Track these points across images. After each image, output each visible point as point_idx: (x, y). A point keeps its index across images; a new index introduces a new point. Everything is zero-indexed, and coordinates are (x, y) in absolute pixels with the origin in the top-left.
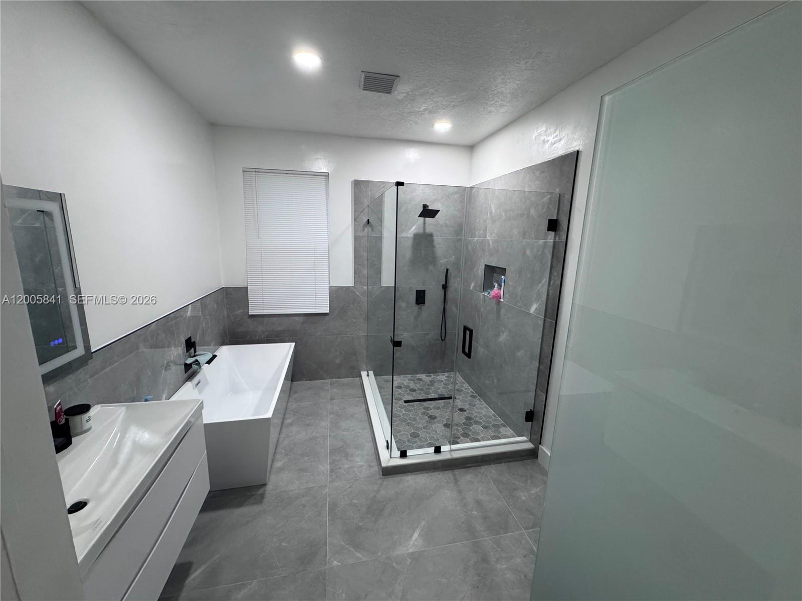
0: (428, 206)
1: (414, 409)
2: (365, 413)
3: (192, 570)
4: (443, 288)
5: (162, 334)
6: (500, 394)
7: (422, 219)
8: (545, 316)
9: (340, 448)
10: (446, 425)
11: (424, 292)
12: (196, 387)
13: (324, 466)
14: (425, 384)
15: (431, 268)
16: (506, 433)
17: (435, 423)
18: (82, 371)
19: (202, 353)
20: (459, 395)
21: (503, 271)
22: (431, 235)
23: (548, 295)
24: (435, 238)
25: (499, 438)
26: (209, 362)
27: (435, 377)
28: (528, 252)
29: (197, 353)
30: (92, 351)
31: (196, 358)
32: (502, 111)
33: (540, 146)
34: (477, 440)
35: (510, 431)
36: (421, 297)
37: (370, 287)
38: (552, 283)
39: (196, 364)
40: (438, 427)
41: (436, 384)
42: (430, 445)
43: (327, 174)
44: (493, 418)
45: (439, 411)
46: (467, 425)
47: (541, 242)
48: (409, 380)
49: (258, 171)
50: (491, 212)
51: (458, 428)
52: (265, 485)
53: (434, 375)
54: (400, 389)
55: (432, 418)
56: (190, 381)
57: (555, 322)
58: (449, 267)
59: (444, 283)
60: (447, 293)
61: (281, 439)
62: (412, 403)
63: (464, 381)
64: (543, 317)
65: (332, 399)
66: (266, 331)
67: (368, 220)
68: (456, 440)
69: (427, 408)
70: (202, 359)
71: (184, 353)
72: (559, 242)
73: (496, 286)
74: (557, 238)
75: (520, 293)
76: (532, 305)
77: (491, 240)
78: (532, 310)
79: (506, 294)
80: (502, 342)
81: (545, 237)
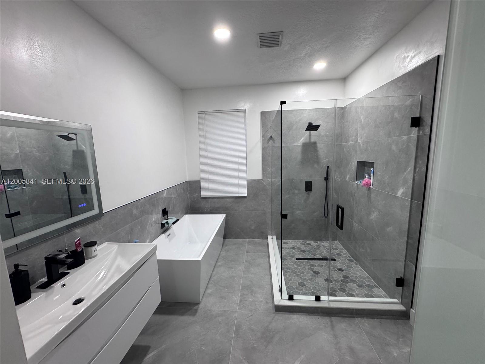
0: (312, 123)
1: (303, 265)
2: (267, 264)
3: (150, 351)
4: (325, 180)
5: (148, 205)
6: (373, 260)
7: (308, 132)
8: (412, 198)
9: (248, 286)
10: (326, 280)
11: (311, 183)
12: (167, 237)
13: (236, 298)
14: (313, 248)
15: (316, 166)
16: (379, 294)
17: (318, 277)
18: (97, 223)
19: (171, 217)
20: (339, 258)
21: (372, 164)
22: (315, 143)
23: (414, 180)
24: (318, 145)
25: (372, 297)
26: (174, 223)
27: (320, 243)
28: (394, 147)
29: (169, 218)
30: (104, 212)
31: (168, 220)
32: (366, 43)
33: (401, 62)
34: (352, 296)
35: (382, 292)
36: (308, 186)
37: (273, 180)
38: (417, 170)
39: (167, 224)
40: (320, 281)
41: (321, 248)
42: (312, 294)
43: (245, 110)
44: (367, 279)
45: (322, 268)
46: (344, 282)
47: (405, 137)
48: (301, 244)
49: (206, 113)
50: (361, 122)
51: (337, 284)
52: (199, 303)
53: (319, 242)
54: (294, 249)
55: (316, 273)
56: (164, 234)
57: (422, 203)
58: (329, 165)
59: (326, 177)
60: (328, 184)
61: (213, 275)
62: (302, 261)
63: (343, 248)
64: (410, 200)
65: (247, 252)
66: (210, 207)
67: (271, 136)
68: (334, 293)
69: (312, 265)
70: (170, 221)
71: (162, 217)
72: (422, 135)
73: (367, 177)
74: (421, 132)
75: (387, 180)
76: (399, 190)
77: (362, 143)
78: (399, 194)
79: (375, 182)
80: (373, 219)
81: (409, 133)
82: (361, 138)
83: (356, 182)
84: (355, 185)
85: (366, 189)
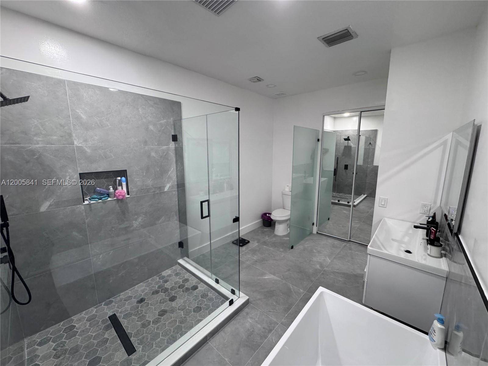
23: (177, 176)
38: (178, 169)
47: (165, 147)
57: (184, 188)
64: (176, 189)
72: (178, 147)
73: (111, 189)
74: (177, 145)
75: (151, 183)
76: (166, 186)
77: (88, 147)
78: (166, 189)
79: (133, 189)
80: (137, 227)
81: (168, 144)
82: (86, 141)
83: (84, 202)
84: (83, 207)
85: (114, 202)
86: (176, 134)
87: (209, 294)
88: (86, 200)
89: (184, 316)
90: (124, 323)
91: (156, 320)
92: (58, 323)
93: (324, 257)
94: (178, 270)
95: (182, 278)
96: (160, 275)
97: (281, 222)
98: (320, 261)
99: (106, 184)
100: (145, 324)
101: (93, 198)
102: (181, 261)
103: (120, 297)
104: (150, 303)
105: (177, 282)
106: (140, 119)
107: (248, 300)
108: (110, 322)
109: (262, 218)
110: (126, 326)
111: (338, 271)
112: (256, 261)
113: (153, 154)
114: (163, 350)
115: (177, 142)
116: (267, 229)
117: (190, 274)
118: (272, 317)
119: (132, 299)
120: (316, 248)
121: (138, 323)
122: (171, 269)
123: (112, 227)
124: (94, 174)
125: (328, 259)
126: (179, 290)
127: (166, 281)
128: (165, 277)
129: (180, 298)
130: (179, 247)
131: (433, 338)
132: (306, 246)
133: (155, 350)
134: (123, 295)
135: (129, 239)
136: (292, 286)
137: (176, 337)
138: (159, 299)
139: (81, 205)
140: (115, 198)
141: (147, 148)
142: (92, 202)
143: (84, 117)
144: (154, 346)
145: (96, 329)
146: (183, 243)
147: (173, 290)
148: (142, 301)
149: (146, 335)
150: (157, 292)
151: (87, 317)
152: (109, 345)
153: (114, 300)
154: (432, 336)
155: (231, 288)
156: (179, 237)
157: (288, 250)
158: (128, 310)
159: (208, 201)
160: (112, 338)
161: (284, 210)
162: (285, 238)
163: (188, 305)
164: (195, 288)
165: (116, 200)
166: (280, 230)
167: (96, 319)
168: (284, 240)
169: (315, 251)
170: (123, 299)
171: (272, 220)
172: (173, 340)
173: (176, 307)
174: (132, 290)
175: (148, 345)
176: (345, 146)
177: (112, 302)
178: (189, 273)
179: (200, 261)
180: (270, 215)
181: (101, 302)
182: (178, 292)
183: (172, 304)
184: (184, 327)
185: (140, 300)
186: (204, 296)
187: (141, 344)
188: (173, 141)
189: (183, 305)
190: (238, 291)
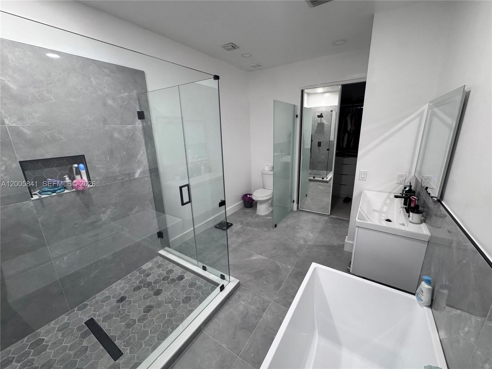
13: (267, 317)
23: (148, 160)
38: (149, 152)
47: (130, 126)
64: (149, 175)
72: (146, 126)
73: (67, 178)
74: (144, 124)
75: (117, 169)
76: (136, 172)
77: (27, 128)
78: (137, 175)
79: (95, 178)
80: (106, 221)
81: (133, 123)
82: (21, 119)
83: (32, 197)
84: (31, 204)
85: (73, 195)
86: (142, 111)
87: (197, 283)
88: (35, 194)
89: (173, 309)
90: (105, 326)
91: (142, 318)
92: (21, 339)
93: (306, 233)
94: (160, 261)
95: (165, 270)
96: (140, 269)
97: (262, 202)
98: (303, 236)
99: (59, 173)
100: (129, 323)
101: (44, 192)
102: (162, 252)
103: (96, 299)
104: (133, 301)
105: (161, 274)
106: (95, 91)
107: (239, 283)
108: (87, 328)
109: (243, 200)
110: (106, 330)
111: (320, 244)
112: (242, 243)
113: (116, 135)
114: (154, 348)
115: (144, 120)
116: (249, 210)
117: (174, 265)
118: (263, 296)
119: (110, 299)
120: (298, 224)
121: (122, 324)
122: (152, 262)
123: (75, 224)
124: (40, 161)
125: (311, 234)
126: (164, 282)
127: (148, 275)
128: (146, 271)
129: (166, 291)
130: (158, 238)
131: (421, 298)
132: (289, 223)
133: (145, 349)
134: (99, 297)
135: (98, 235)
136: (280, 263)
137: (167, 332)
138: (142, 294)
139: (28, 201)
140: (74, 190)
141: (107, 127)
142: (43, 196)
143: (13, 86)
144: (143, 345)
145: (71, 338)
146: (162, 233)
147: (157, 284)
148: (123, 300)
149: (133, 335)
150: (138, 288)
151: (57, 326)
152: (90, 353)
153: (89, 303)
154: (419, 296)
155: (221, 274)
156: (157, 226)
157: (272, 228)
158: (108, 312)
159: (188, 185)
160: (91, 346)
161: (264, 189)
162: (267, 217)
163: (175, 296)
164: (181, 278)
165: (75, 192)
166: (262, 210)
167: (70, 327)
168: (267, 219)
169: (297, 227)
170: (100, 301)
171: (254, 200)
172: (164, 335)
173: (163, 301)
174: (109, 290)
175: (136, 346)
176: (318, 123)
177: (86, 306)
178: (172, 264)
179: (183, 250)
180: (250, 196)
181: (74, 308)
182: (163, 284)
183: (158, 298)
184: (174, 320)
185: (121, 299)
186: (192, 285)
187: (127, 345)
188: (139, 118)
189: (170, 297)
190: (229, 276)
